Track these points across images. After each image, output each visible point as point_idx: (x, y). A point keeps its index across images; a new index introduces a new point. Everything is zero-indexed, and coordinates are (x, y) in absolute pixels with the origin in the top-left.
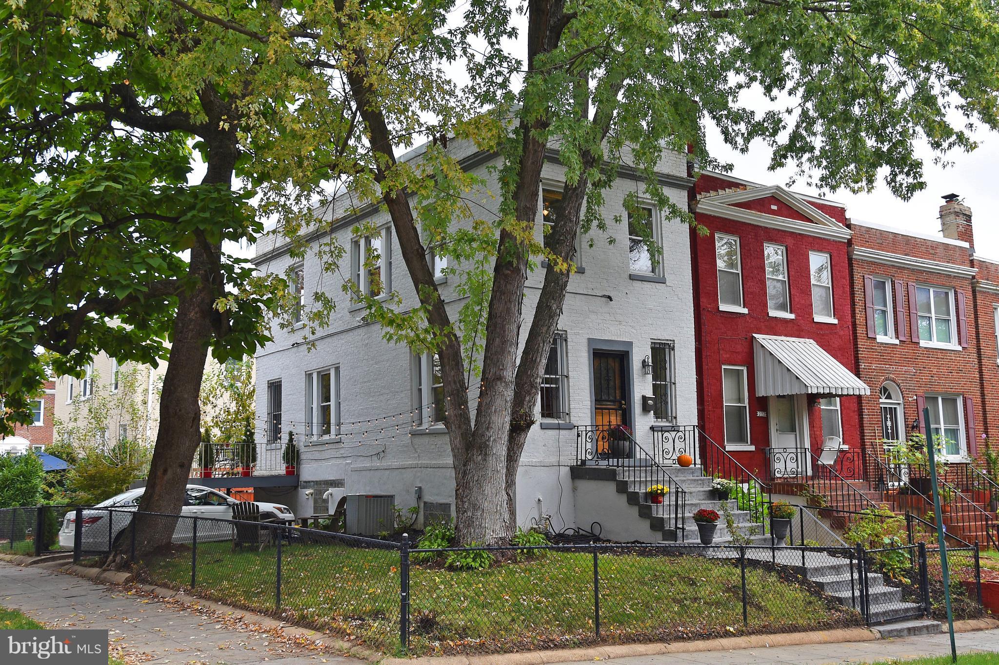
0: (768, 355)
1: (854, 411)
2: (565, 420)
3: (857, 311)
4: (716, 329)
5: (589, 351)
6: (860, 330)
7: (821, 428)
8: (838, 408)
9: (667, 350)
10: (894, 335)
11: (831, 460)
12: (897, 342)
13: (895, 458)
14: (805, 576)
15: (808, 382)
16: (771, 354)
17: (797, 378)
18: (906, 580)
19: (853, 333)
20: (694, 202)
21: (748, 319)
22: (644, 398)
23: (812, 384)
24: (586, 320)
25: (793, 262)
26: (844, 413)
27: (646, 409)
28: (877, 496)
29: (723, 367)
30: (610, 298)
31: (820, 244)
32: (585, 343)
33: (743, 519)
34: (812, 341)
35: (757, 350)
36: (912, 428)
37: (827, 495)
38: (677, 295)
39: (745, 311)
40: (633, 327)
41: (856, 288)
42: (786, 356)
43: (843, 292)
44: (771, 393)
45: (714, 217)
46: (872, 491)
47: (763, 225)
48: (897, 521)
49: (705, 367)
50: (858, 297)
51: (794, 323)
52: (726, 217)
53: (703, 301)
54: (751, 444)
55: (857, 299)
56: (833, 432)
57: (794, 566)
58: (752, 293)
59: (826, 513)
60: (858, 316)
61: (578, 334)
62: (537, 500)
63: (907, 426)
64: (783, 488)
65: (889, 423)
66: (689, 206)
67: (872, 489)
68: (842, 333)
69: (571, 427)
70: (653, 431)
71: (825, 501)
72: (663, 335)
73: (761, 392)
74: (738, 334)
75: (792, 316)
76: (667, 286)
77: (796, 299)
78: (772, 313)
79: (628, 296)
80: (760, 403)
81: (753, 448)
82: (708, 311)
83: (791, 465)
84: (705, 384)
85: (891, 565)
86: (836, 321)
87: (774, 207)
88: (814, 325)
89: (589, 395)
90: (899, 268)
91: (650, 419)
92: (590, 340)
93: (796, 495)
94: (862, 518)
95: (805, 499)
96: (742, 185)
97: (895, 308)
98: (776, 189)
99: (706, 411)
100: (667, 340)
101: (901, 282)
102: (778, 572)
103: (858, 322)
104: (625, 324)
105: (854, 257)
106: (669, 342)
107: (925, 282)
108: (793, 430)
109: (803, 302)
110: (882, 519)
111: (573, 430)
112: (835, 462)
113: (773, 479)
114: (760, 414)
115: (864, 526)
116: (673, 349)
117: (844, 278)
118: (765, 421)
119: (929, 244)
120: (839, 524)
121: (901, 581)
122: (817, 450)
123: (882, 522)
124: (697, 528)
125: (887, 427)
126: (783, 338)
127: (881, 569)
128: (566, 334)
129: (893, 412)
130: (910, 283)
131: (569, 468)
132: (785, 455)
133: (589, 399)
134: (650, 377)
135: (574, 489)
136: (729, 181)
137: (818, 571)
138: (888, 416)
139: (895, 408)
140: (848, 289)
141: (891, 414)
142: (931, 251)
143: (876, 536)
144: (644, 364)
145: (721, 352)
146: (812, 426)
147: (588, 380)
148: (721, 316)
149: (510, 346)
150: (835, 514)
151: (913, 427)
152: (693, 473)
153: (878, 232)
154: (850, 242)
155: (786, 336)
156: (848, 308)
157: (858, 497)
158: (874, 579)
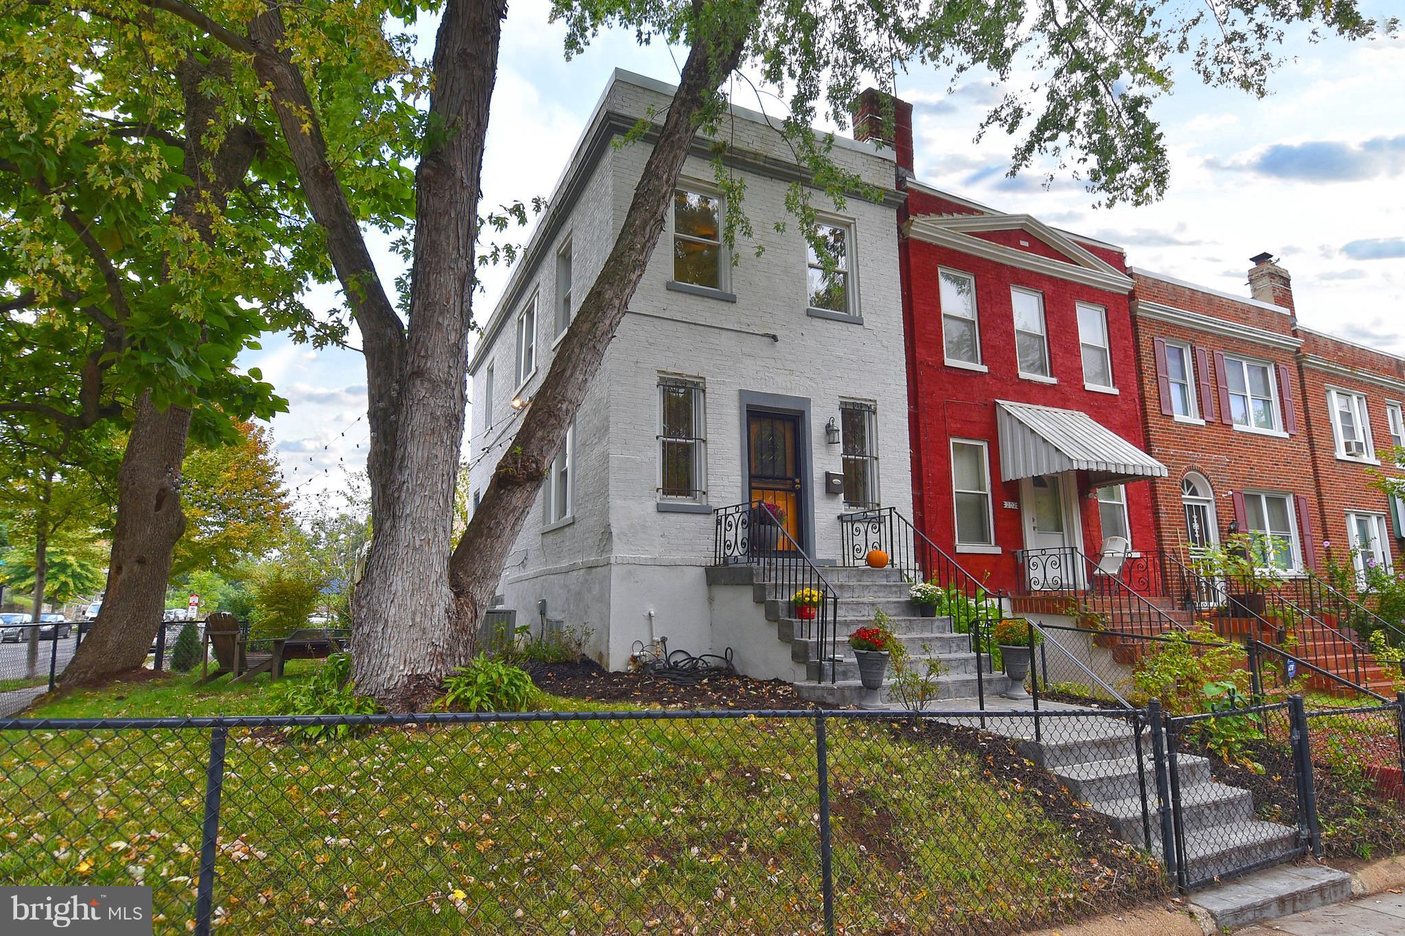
0: (1016, 423)
1: (1147, 508)
2: (700, 501)
3: (1146, 381)
4: (940, 389)
5: (740, 407)
6: (1151, 405)
7: (1099, 526)
8: (1124, 502)
9: (866, 414)
10: (1198, 415)
11: (1114, 568)
12: (1202, 422)
13: (1206, 568)
14: (1039, 761)
15: (1073, 455)
16: (1020, 422)
17: (1057, 450)
18: (1256, 765)
19: (1141, 409)
20: (905, 224)
21: (988, 380)
22: (829, 476)
23: (1079, 457)
24: (737, 365)
25: (1052, 313)
26: (1132, 509)
27: (831, 491)
28: (1184, 617)
29: (952, 441)
30: (775, 338)
31: (1092, 295)
32: (736, 397)
33: (958, 645)
34: (1082, 414)
35: (1001, 418)
36: (1227, 531)
37: (1107, 614)
38: (881, 341)
39: (984, 369)
40: (811, 379)
41: (1143, 352)
42: (1043, 425)
43: (1126, 356)
44: (1021, 474)
45: (937, 246)
46: (1177, 610)
47: (1008, 263)
48: (1230, 652)
49: (923, 438)
50: (1147, 364)
51: (1055, 390)
52: (955, 248)
53: (921, 352)
54: (996, 544)
55: (1145, 366)
56: (1117, 531)
57: (1019, 741)
58: (993, 347)
59: (1104, 640)
60: (1147, 388)
61: (724, 383)
62: (646, 614)
63: (1221, 530)
64: (1042, 604)
65: (1196, 526)
66: (898, 228)
67: (1176, 607)
68: (1125, 407)
69: (706, 511)
70: (842, 522)
71: (1103, 623)
72: (860, 392)
73: (1009, 475)
74: (974, 399)
75: (1054, 381)
76: (865, 328)
77: (1060, 360)
78: (1023, 375)
79: (805, 338)
80: (1008, 490)
81: (998, 550)
82: (928, 365)
83: (1052, 573)
84: (924, 461)
85: (1223, 737)
86: (1116, 392)
87: (1023, 243)
88: (1085, 395)
89: (739, 468)
90: (1201, 332)
91: (839, 505)
92: (742, 393)
93: (1061, 613)
94: (1162, 648)
95: (1074, 619)
96: (977, 211)
97: (1197, 380)
98: (1027, 220)
99: (926, 497)
100: (865, 400)
101: (1205, 349)
102: (982, 754)
103: (1147, 395)
104: (798, 374)
105: (1138, 313)
106: (869, 403)
107: (1236, 351)
108: (1059, 528)
109: (1069, 364)
110: (1198, 648)
111: (711, 516)
112: (1120, 570)
113: (1029, 593)
114: (1008, 505)
115: (1166, 662)
116: (875, 413)
117: (1126, 339)
118: (1017, 515)
119: (1239, 306)
120: (1126, 657)
121: (1244, 767)
122: (1094, 554)
123: (1200, 655)
124: (855, 660)
125: (1193, 531)
126: (1040, 407)
127: (1203, 741)
128: (704, 383)
129: (1200, 511)
130: (1215, 352)
131: (703, 569)
132: (1044, 558)
133: (740, 473)
134: (840, 448)
135: (711, 600)
136: (959, 205)
137: (1070, 751)
138: (1195, 517)
139: (1204, 507)
140: (1131, 352)
141: (1198, 514)
142: (1241, 315)
143: (1191, 680)
144: (829, 430)
145: (949, 420)
146: (1086, 525)
147: (738, 447)
148: (947, 373)
149: (442, 313)
150: (1119, 641)
151: (1230, 531)
152: (887, 576)
153: (1170, 286)
154: (1132, 295)
155: (1045, 405)
156: (1132, 376)
157: (1155, 618)
158: (1192, 768)
